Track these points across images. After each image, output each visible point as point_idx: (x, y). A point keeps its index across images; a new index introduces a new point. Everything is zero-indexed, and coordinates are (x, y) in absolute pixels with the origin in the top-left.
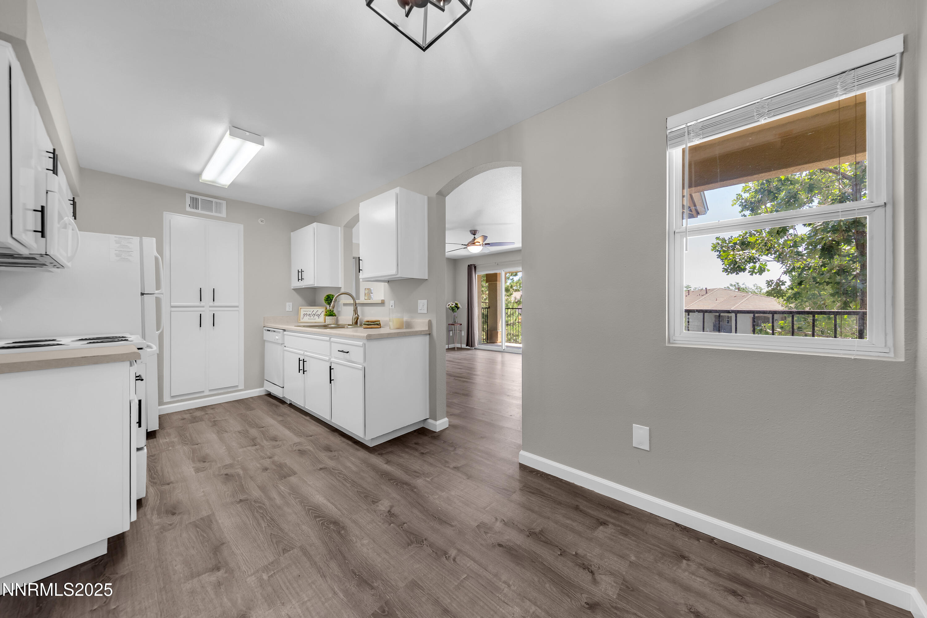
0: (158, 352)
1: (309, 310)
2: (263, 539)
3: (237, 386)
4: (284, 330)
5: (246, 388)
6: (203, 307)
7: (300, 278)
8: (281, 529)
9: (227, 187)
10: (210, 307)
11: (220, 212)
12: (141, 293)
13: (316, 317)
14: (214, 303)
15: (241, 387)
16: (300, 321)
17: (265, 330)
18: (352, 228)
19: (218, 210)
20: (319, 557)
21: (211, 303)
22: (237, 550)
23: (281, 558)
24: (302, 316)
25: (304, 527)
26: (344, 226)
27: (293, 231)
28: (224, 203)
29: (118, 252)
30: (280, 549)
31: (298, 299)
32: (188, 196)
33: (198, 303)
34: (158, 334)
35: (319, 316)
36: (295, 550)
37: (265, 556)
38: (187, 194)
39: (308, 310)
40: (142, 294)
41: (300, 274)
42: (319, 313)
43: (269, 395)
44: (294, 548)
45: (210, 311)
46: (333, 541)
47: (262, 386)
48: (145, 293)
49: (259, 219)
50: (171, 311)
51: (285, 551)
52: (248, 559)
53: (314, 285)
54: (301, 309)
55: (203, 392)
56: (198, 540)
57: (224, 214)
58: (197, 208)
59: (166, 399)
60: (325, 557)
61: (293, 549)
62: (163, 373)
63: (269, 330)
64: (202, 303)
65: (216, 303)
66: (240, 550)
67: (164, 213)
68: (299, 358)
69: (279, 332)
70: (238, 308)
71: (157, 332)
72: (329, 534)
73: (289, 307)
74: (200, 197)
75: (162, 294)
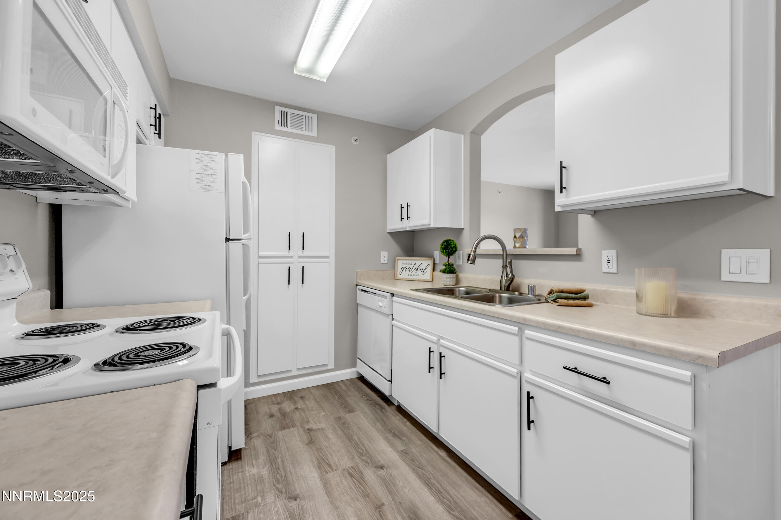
0: (245, 329)
1: (410, 262)
3: (326, 365)
4: (393, 295)
5: (337, 368)
6: (292, 257)
7: (404, 216)
9: (325, 80)
10: (300, 257)
11: (310, 129)
12: (226, 238)
13: (419, 273)
14: (303, 252)
15: (331, 366)
16: (397, 277)
17: (359, 289)
18: (481, 135)
19: (309, 128)
21: (300, 253)
24: (399, 270)
26: (471, 132)
27: (391, 150)
28: (315, 116)
29: (199, 175)
31: (394, 246)
32: (278, 109)
33: (285, 252)
34: (246, 300)
35: (423, 271)
38: (276, 107)
39: (407, 262)
40: (227, 240)
41: (404, 211)
42: (423, 267)
43: (362, 379)
45: (299, 263)
47: (354, 365)
48: (231, 238)
49: (354, 137)
50: (258, 263)
53: (430, 224)
54: (399, 261)
55: (290, 371)
57: (314, 133)
58: (286, 125)
59: (253, 379)
62: (250, 345)
63: (367, 292)
64: (292, 253)
65: (306, 253)
67: (253, 133)
68: (430, 348)
69: (385, 297)
70: (329, 259)
71: (244, 298)
73: (384, 257)
74: (289, 111)
75: (250, 239)
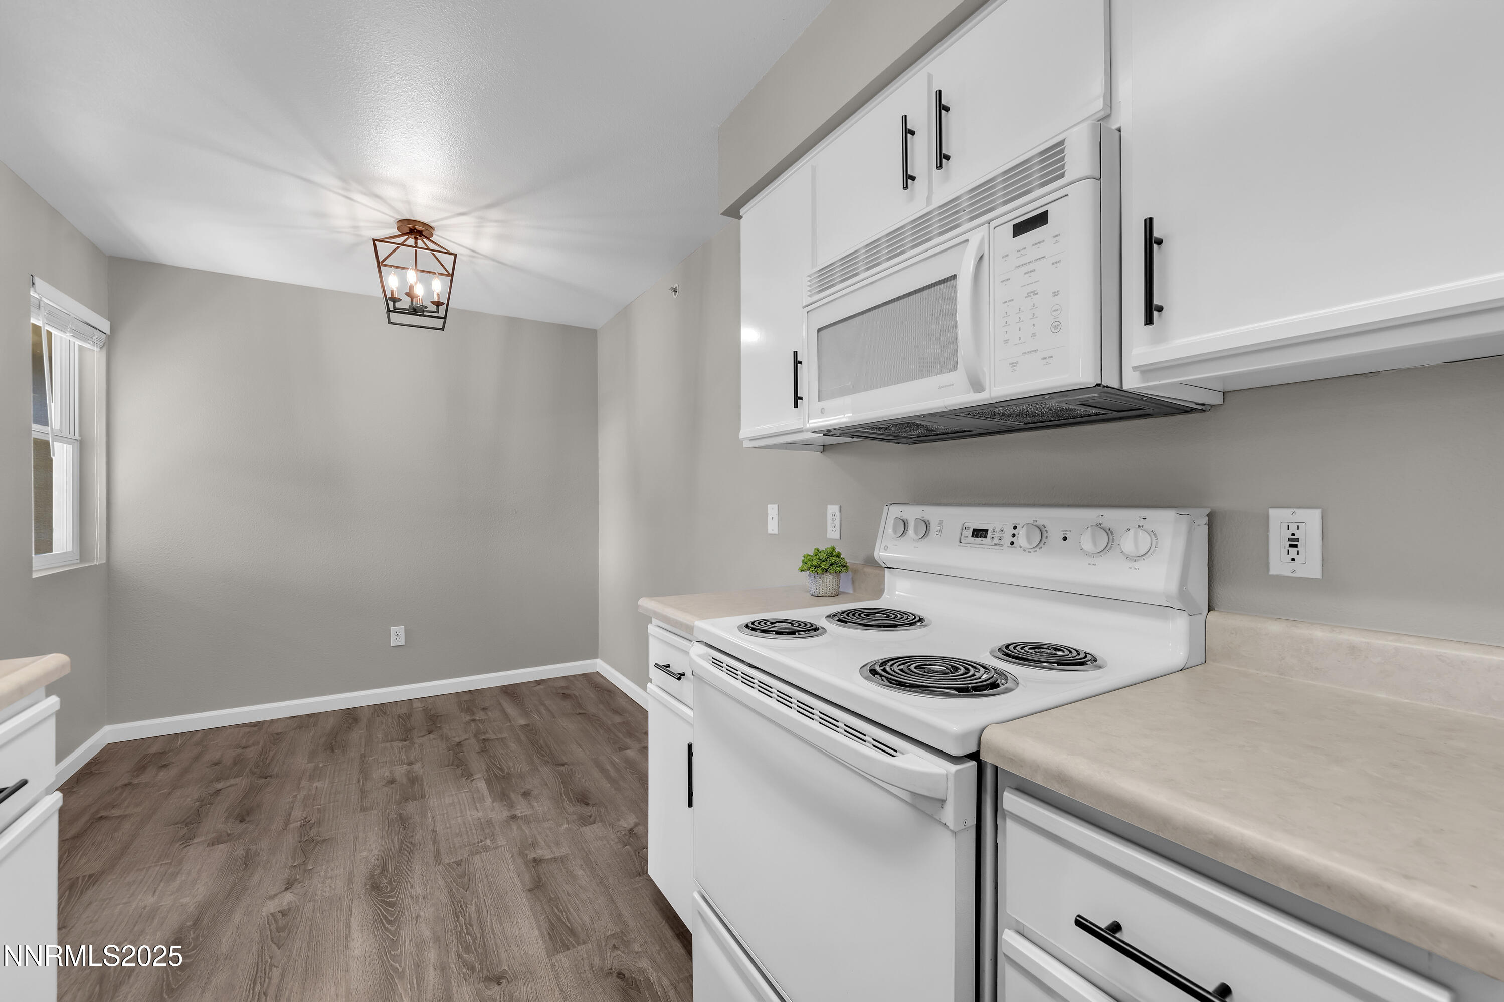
2: (479, 885)
8: (451, 894)
20: (427, 849)
22: (513, 877)
23: (466, 856)
25: (419, 891)
30: (463, 867)
36: (447, 861)
37: (482, 862)
44: (447, 864)
46: (398, 863)
51: (458, 863)
52: (503, 864)
56: (564, 905)
60: (421, 847)
61: (449, 863)
66: (510, 876)
72: (396, 872)
